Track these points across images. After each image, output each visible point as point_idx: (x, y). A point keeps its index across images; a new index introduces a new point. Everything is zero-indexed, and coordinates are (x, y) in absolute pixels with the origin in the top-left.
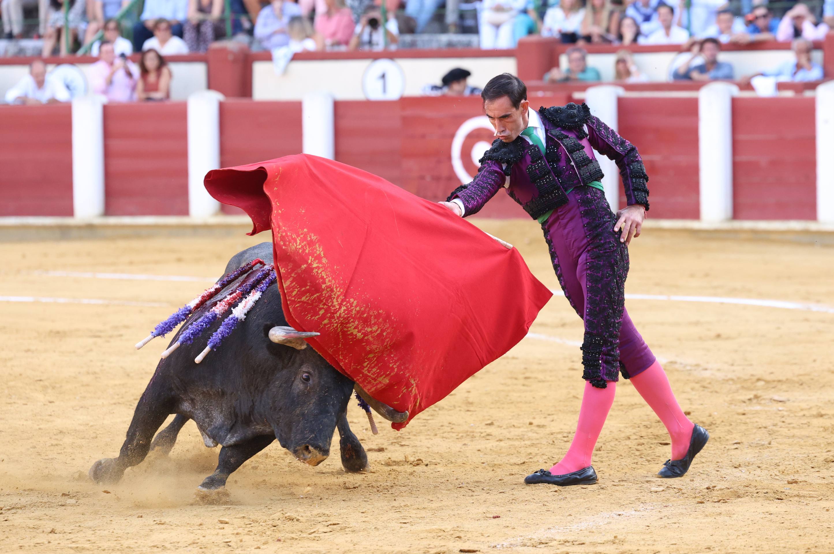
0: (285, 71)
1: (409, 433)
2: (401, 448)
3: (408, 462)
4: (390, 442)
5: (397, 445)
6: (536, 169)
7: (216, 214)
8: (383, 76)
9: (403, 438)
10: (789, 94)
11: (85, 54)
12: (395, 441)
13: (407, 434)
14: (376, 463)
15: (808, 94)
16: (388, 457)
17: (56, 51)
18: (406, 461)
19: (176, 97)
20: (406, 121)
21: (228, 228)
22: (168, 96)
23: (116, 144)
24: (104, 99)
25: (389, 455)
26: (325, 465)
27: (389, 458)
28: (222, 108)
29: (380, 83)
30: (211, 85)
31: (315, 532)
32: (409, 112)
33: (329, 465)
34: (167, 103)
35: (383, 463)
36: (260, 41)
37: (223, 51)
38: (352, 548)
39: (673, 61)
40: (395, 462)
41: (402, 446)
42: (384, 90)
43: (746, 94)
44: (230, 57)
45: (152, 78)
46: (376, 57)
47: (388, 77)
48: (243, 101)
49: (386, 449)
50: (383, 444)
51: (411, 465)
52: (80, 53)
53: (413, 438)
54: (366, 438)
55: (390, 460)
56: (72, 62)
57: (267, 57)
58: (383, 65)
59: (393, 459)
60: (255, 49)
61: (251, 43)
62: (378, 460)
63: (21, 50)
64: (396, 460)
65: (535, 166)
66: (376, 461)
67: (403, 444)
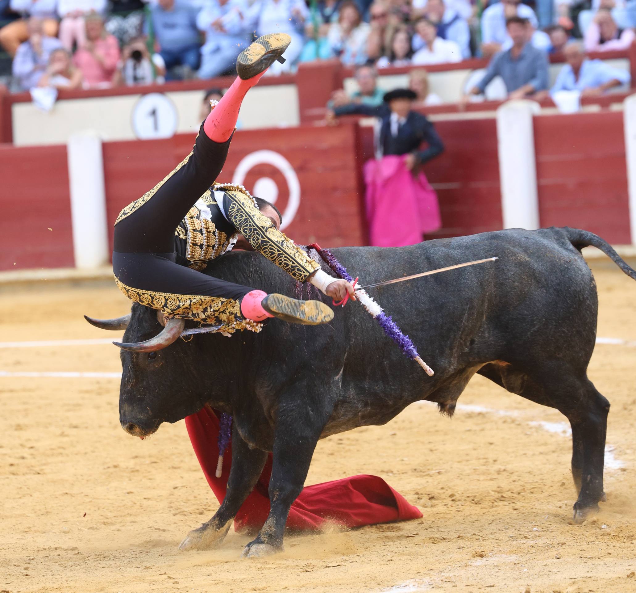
8: (154, 113)
10: (594, 109)
15: (615, 108)
29: (151, 120)
36: (20, 81)
39: (467, 80)
42: (156, 127)
43: (548, 112)
46: (144, 91)
47: (160, 114)
48: (4, 147)
57: (27, 98)
58: (153, 100)
60: (14, 90)
61: (9, 84)
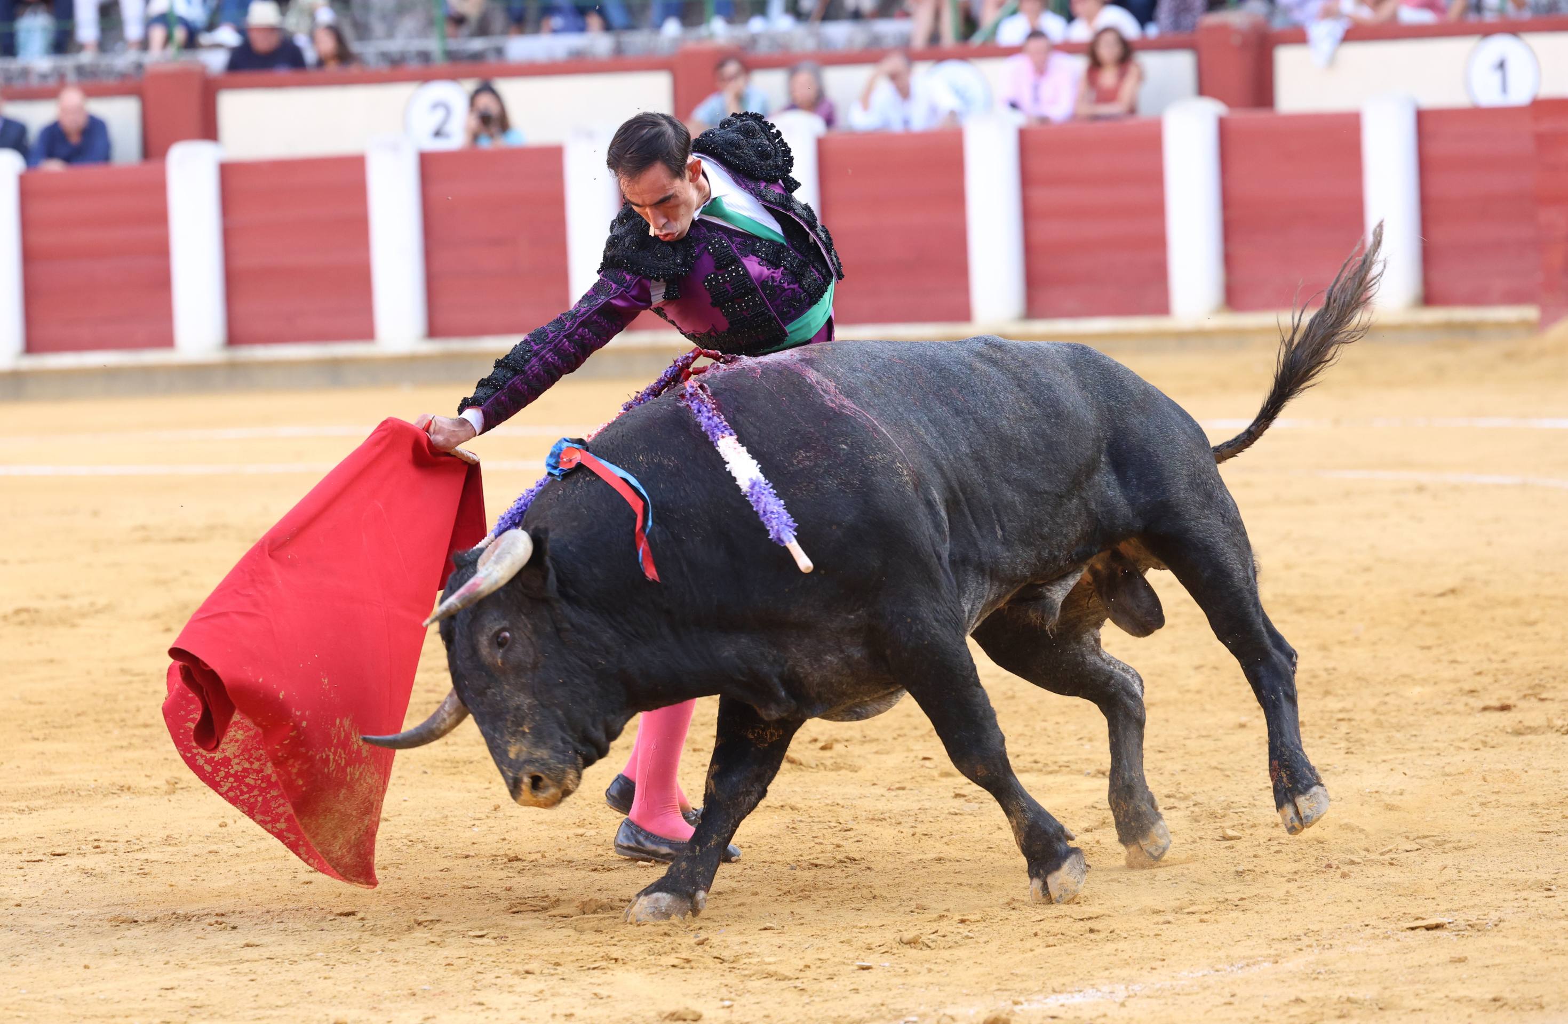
0: (1332, 61)
1: (1554, 678)
2: (1540, 704)
3: (1552, 728)
4: (1521, 694)
5: (1533, 700)
6: (725, 281)
7: (1218, 311)
8: (1502, 65)
9: (1544, 687)
11: (984, 44)
12: (1530, 692)
13: (1551, 680)
14: (1497, 730)
16: (1517, 720)
17: (934, 37)
18: (1548, 726)
19: (1146, 111)
20: (1541, 140)
21: (1239, 336)
22: (1132, 110)
23: (1041, 195)
24: (1018, 119)
25: (1520, 716)
26: (1408, 736)
27: (1520, 722)
28: (1224, 130)
29: (1496, 77)
30: (1203, 89)
31: (1391, 850)
32: (1546, 126)
33: (1415, 736)
34: (1131, 122)
35: (1509, 730)
37: (1224, 29)
38: (1455, 877)
40: (1529, 728)
41: (1542, 700)
42: (1504, 89)
44: (1236, 40)
45: (1108, 77)
46: (1486, 31)
47: (1511, 67)
48: (1258, 116)
49: (1515, 706)
50: (1509, 698)
51: (1559, 734)
52: (977, 40)
53: (1562, 686)
54: (1479, 688)
55: (1520, 726)
56: (963, 55)
57: (1299, 37)
58: (1501, 45)
59: (1526, 724)
60: (1278, 24)
61: (1271, 14)
62: (1501, 726)
63: (876, 40)
64: (1532, 724)
65: (723, 277)
66: (1496, 727)
67: (1543, 696)
